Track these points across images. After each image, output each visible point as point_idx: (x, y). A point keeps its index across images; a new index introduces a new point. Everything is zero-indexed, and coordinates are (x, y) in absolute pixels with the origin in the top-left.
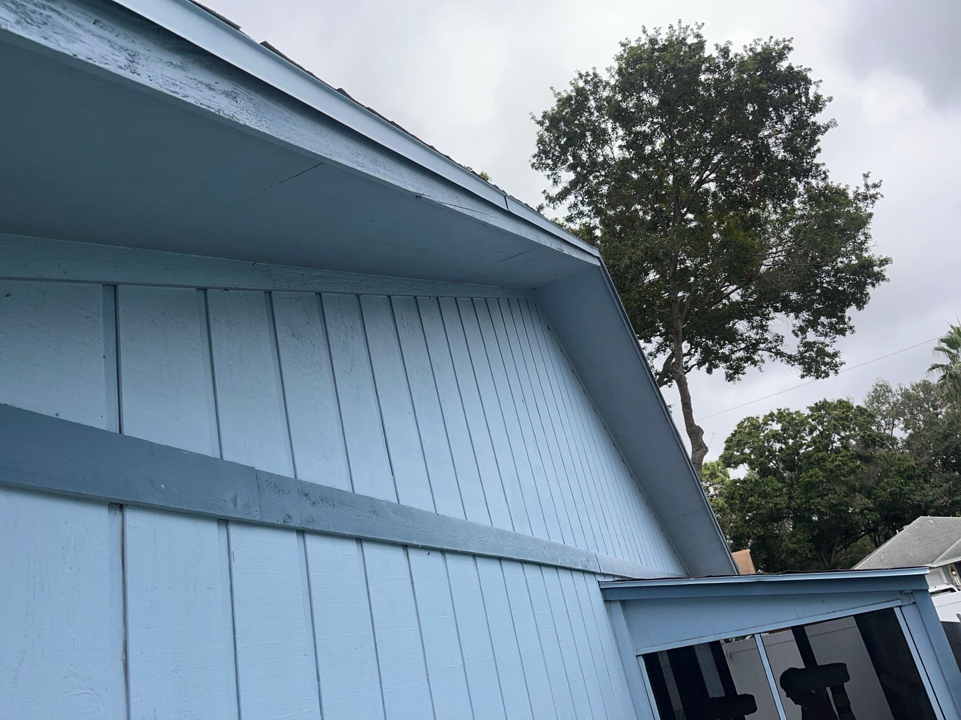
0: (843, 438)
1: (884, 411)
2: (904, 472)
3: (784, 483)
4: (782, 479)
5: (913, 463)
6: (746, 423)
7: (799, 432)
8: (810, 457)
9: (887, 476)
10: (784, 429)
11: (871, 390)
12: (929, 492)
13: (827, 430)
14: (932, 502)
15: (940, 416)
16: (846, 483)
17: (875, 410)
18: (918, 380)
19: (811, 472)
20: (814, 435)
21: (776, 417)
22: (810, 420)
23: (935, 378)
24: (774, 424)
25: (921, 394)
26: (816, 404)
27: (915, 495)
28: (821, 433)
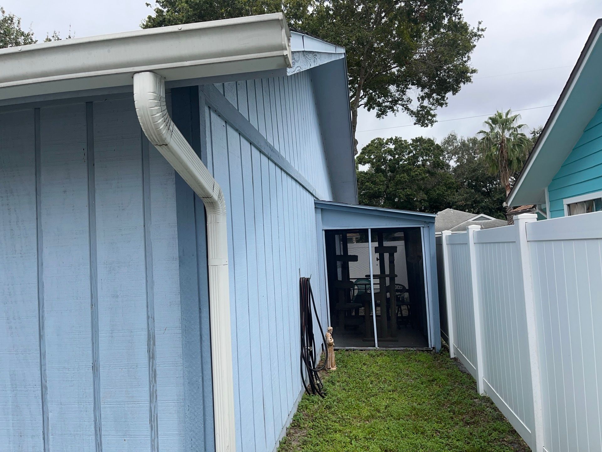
0: (424, 160)
1: (449, 150)
2: (448, 184)
3: (386, 178)
4: (386, 176)
5: (454, 181)
6: (376, 141)
7: (403, 152)
8: (404, 167)
9: (439, 185)
10: (395, 149)
11: (447, 136)
12: (457, 198)
13: (417, 154)
14: (456, 202)
15: (476, 159)
16: (418, 185)
17: (445, 148)
18: (472, 137)
19: (402, 175)
20: (410, 155)
21: (393, 141)
22: (410, 147)
23: (480, 137)
24: (391, 144)
25: (471, 144)
26: (416, 138)
27: (449, 197)
28: (414, 155)
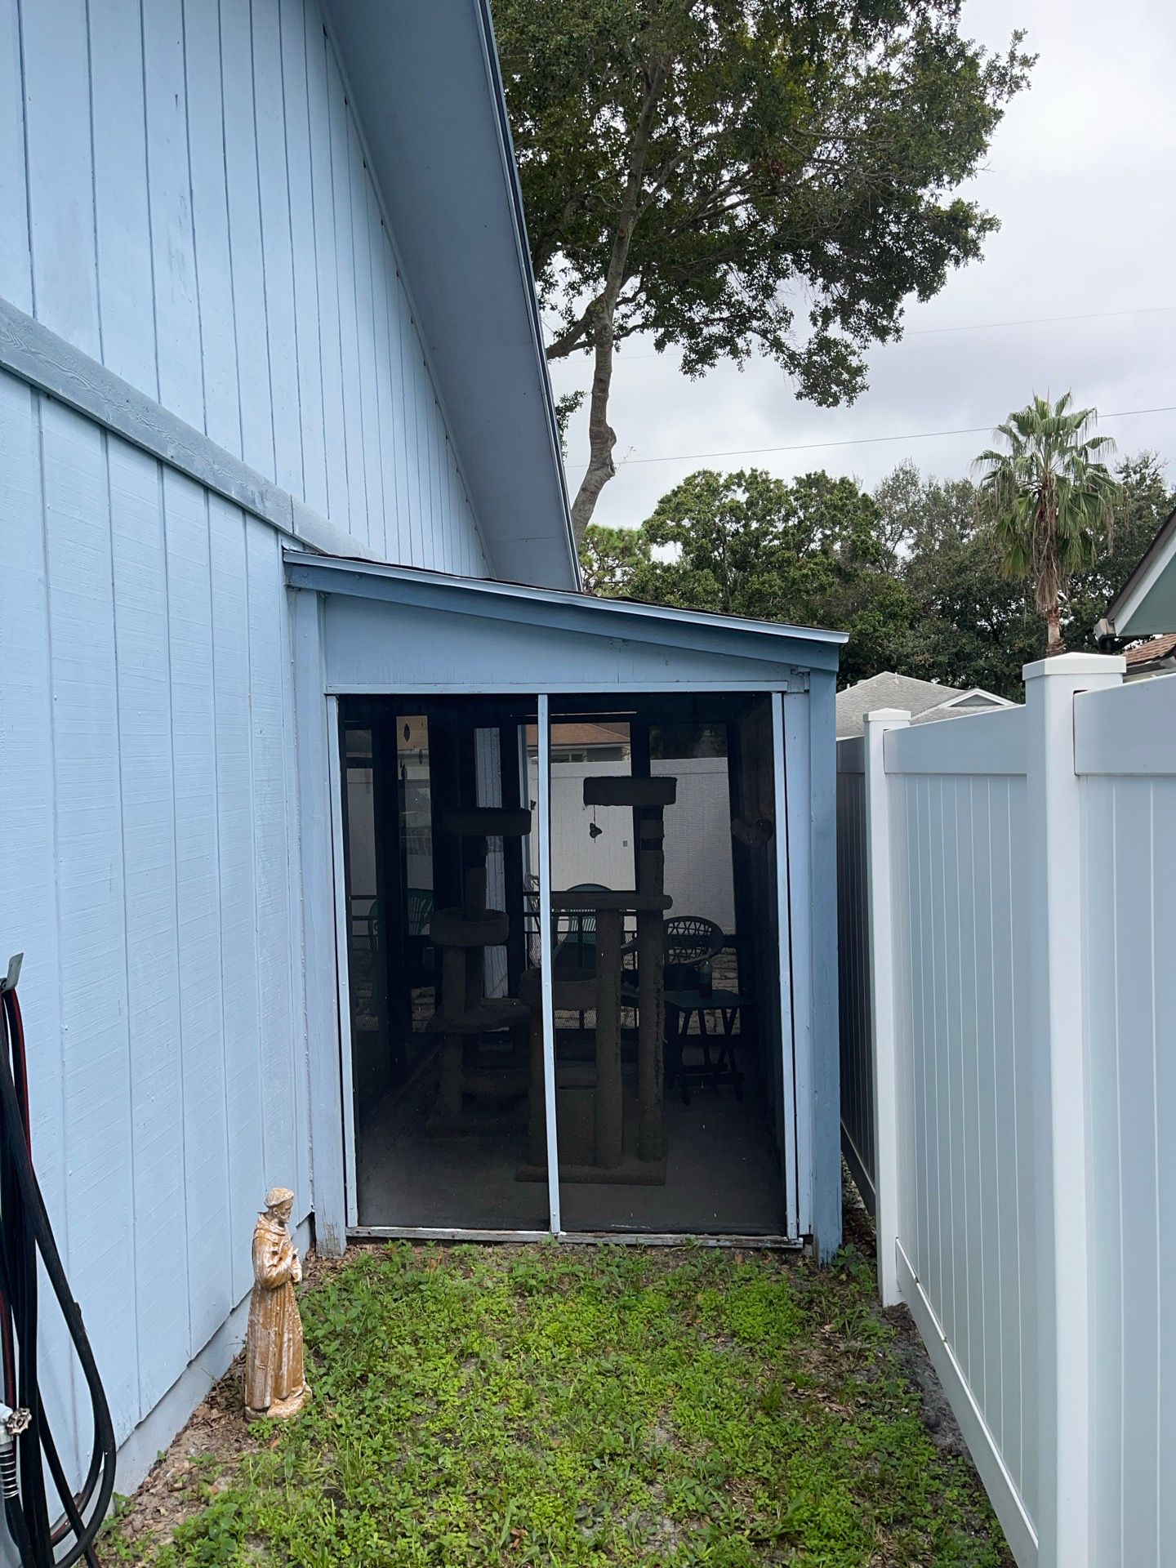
0: (826, 537)
1: (895, 512)
2: (888, 607)
3: (723, 585)
4: (722, 579)
5: (905, 597)
6: (699, 479)
7: (769, 512)
8: (773, 554)
9: (864, 608)
10: (750, 503)
11: (891, 474)
12: (911, 642)
13: (809, 519)
14: (907, 656)
15: (965, 540)
16: (806, 605)
17: (884, 507)
18: (957, 479)
19: (766, 576)
20: (790, 523)
21: (746, 481)
22: (792, 498)
23: (978, 477)
24: (740, 491)
25: (954, 500)
26: (808, 476)
27: (889, 642)
28: (800, 522)
